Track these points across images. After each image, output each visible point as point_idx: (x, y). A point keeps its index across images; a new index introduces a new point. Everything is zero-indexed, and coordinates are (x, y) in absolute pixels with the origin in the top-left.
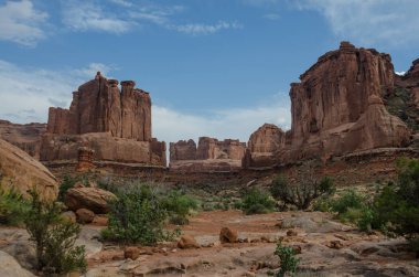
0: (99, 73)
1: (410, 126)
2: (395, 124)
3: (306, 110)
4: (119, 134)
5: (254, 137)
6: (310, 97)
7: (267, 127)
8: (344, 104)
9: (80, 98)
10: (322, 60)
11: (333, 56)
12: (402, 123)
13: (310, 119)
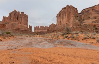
0: (15, 10)
1: (80, 23)
2: (77, 22)
3: (59, 20)
4: (20, 23)
5: (50, 26)
6: (60, 17)
7: (53, 24)
8: (67, 18)
9: (11, 15)
10: (63, 9)
11: (65, 8)
12: (78, 21)
13: (60, 22)
